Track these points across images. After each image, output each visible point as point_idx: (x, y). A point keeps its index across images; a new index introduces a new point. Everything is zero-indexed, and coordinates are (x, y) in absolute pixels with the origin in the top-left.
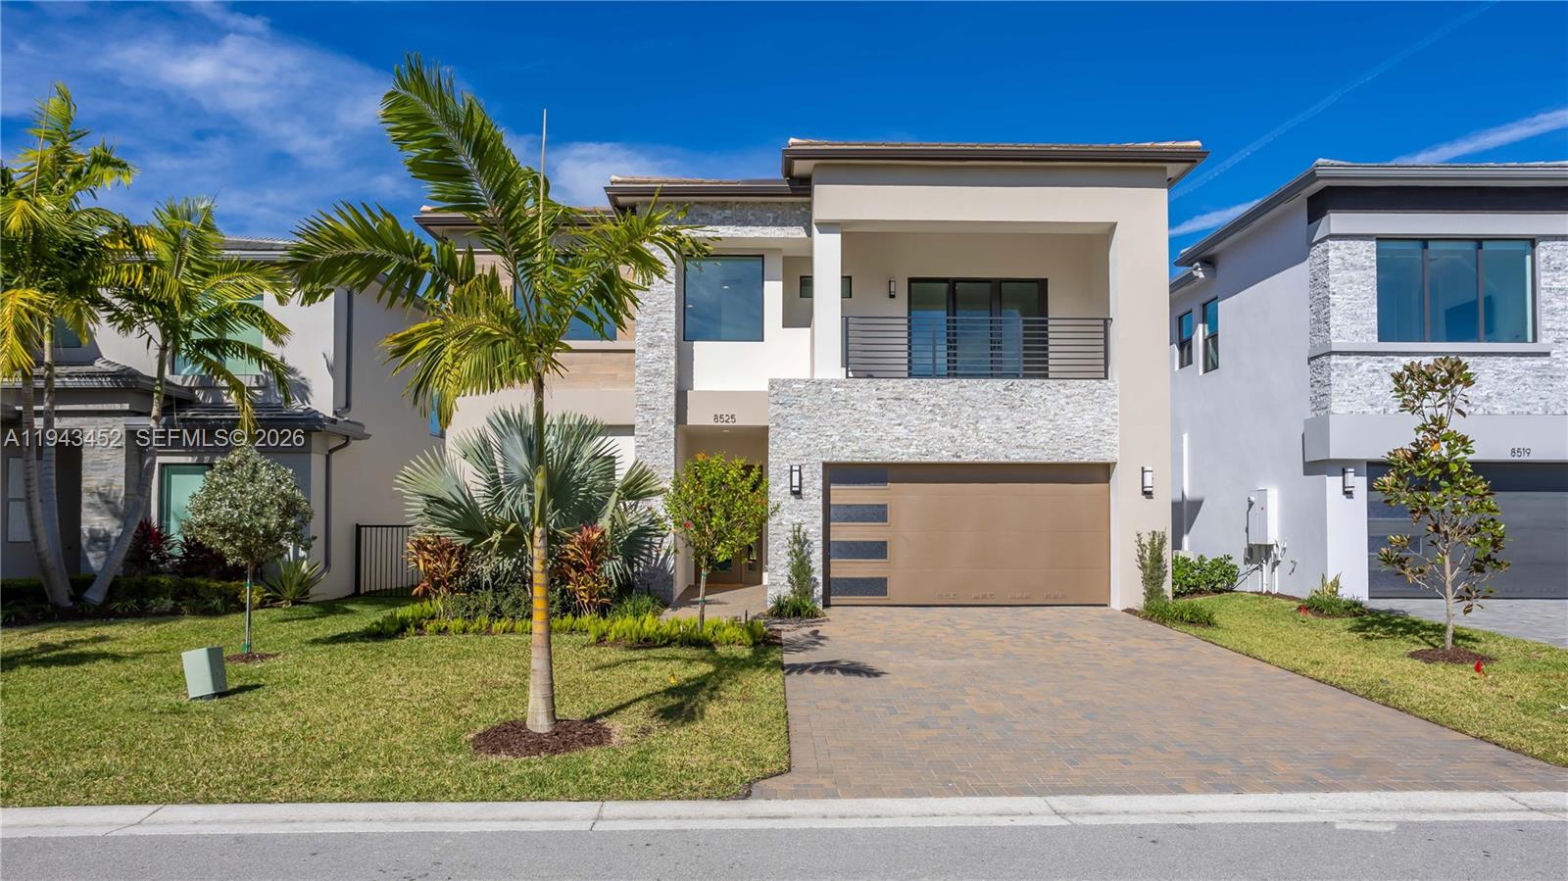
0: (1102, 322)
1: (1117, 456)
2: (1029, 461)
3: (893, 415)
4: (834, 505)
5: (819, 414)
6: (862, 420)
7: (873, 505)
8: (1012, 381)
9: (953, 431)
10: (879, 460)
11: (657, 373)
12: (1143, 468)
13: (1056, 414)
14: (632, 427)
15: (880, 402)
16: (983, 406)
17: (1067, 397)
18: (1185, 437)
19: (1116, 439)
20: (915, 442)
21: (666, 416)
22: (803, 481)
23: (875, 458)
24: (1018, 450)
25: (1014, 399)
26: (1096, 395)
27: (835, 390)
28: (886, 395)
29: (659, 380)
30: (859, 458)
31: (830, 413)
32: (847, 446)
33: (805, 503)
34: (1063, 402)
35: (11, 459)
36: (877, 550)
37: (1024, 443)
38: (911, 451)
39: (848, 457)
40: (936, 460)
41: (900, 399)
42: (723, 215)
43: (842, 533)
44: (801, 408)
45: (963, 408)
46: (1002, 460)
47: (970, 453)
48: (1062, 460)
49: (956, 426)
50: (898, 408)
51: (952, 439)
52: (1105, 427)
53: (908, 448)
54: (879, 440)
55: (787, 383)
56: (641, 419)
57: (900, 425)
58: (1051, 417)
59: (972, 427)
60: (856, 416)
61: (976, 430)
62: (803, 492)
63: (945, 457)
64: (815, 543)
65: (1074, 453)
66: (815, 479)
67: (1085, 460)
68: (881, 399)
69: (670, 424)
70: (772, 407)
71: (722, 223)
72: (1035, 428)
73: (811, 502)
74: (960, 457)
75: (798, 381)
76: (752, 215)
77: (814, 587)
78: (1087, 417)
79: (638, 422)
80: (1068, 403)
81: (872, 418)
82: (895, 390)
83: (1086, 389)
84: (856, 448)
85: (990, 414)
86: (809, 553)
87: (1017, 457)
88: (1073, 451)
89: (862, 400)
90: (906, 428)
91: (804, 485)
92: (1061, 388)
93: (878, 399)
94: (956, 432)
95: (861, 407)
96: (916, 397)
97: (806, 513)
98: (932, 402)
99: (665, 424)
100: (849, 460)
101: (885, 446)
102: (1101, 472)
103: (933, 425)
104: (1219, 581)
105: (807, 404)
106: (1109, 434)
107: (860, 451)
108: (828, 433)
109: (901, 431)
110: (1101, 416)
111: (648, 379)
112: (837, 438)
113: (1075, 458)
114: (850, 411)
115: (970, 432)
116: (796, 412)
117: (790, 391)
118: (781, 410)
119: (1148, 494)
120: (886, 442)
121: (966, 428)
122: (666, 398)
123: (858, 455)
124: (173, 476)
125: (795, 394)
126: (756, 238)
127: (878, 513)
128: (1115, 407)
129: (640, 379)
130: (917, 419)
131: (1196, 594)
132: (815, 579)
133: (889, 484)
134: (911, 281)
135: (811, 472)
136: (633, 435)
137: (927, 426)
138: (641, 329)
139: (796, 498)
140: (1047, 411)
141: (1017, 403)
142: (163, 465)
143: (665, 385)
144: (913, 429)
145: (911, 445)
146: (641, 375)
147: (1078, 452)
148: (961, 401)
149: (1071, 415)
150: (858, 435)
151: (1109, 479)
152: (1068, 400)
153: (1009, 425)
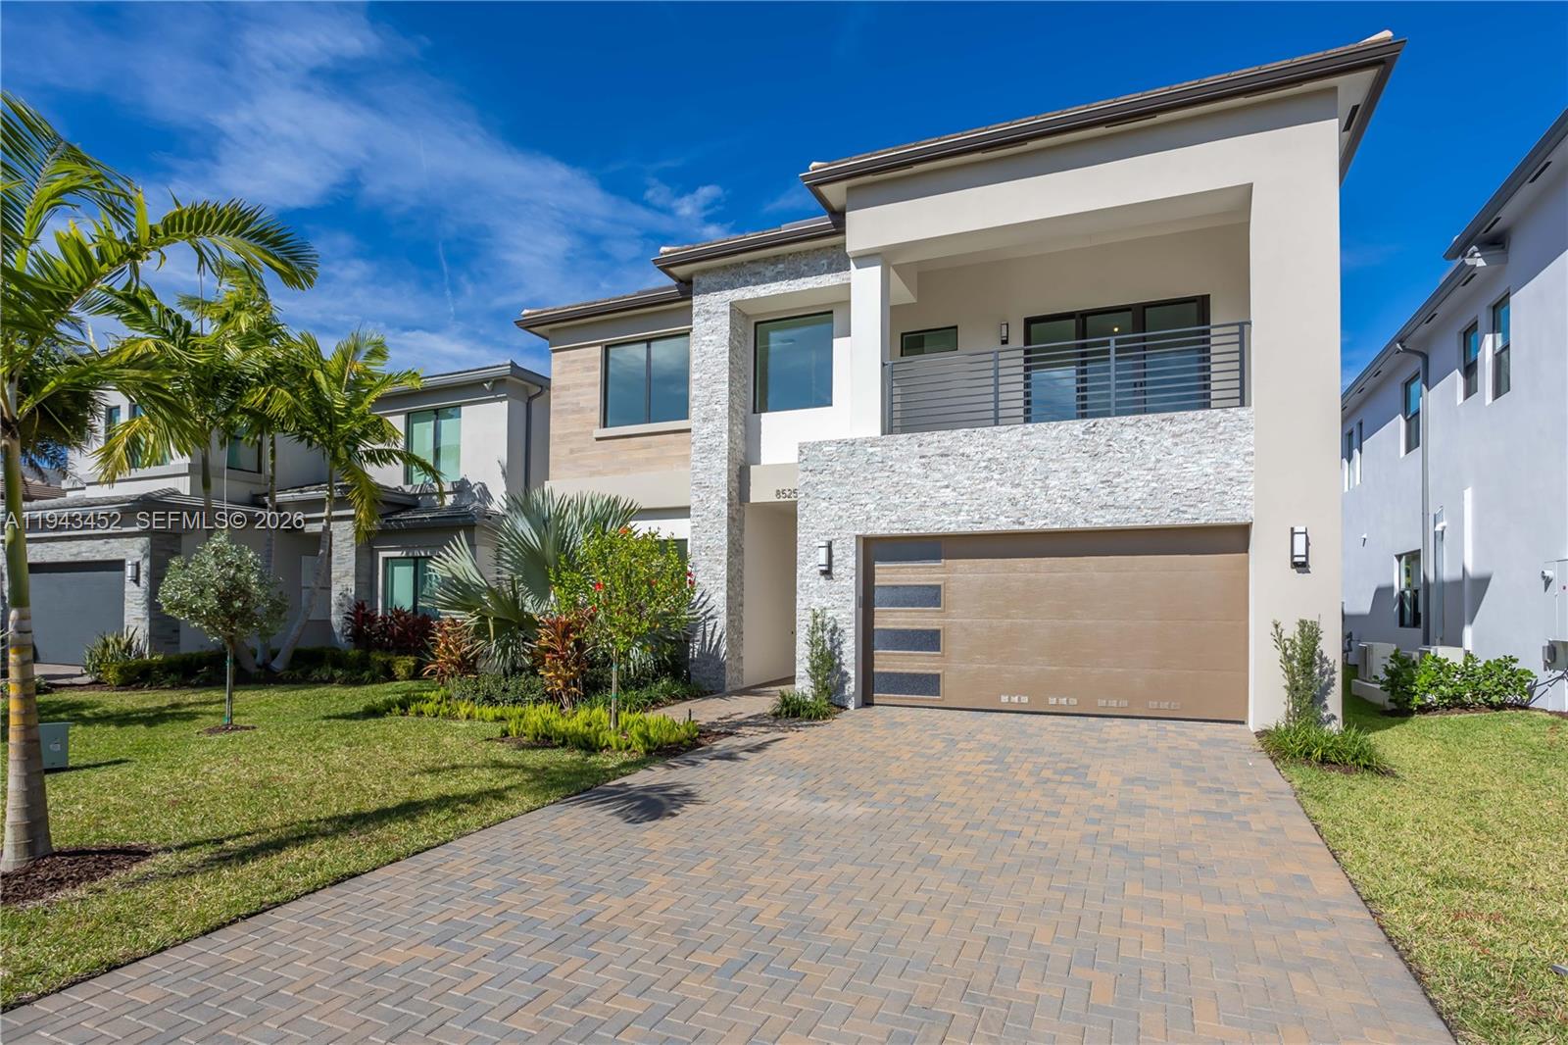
0: (1236, 329)
1: (1252, 513)
2: (1118, 525)
3: (938, 476)
4: (879, 586)
5: (852, 479)
6: (901, 484)
7: (923, 586)
8: (1096, 420)
9: (1014, 491)
10: (922, 531)
11: (712, 449)
12: (1292, 529)
13: (1158, 461)
14: (688, 508)
15: (923, 460)
16: (1054, 457)
17: (1174, 436)
18: (1468, 494)
19: (1250, 490)
20: (966, 507)
21: (719, 493)
22: (834, 559)
23: (917, 529)
24: (1102, 512)
25: (1098, 445)
26: (1220, 430)
27: (871, 450)
28: (930, 451)
29: (713, 456)
30: (898, 529)
31: (865, 477)
32: (883, 515)
33: (835, 585)
34: (1168, 443)
35: (303, 557)
36: (929, 640)
37: (1110, 500)
38: (960, 518)
39: (885, 529)
40: (993, 528)
41: (947, 455)
42: (776, 270)
43: (888, 619)
44: (832, 473)
45: (1028, 462)
46: (1080, 525)
47: (1038, 518)
48: (1167, 522)
49: (1019, 485)
50: (944, 467)
51: (1013, 501)
52: (1234, 474)
53: (957, 515)
54: (923, 506)
55: (818, 446)
56: (696, 499)
57: (947, 487)
58: (1150, 465)
59: (1040, 484)
60: (895, 479)
61: (1045, 488)
62: (835, 571)
63: (1003, 524)
64: (847, 631)
65: (1185, 512)
66: (847, 556)
67: (1202, 521)
68: (923, 457)
69: (723, 502)
70: (801, 475)
71: (774, 279)
72: (1127, 482)
73: (843, 583)
74: (1023, 523)
75: (829, 443)
76: (805, 265)
77: (845, 682)
78: (1205, 461)
79: (693, 502)
80: (1176, 444)
81: (915, 481)
82: (942, 444)
83: (1203, 423)
84: (894, 518)
85: (1065, 465)
86: (840, 643)
87: (1101, 521)
88: (1184, 508)
89: (902, 459)
90: (954, 490)
91: (835, 563)
92: (1167, 427)
93: (920, 457)
94: (1018, 492)
95: (901, 467)
96: (968, 450)
97: (837, 596)
98: (988, 455)
99: (718, 503)
100: (886, 532)
101: (929, 513)
102: (1234, 538)
103: (988, 485)
104: (1496, 693)
105: (838, 469)
106: (1240, 483)
107: (899, 521)
108: (863, 502)
109: (948, 495)
110: (1226, 458)
111: (704, 455)
112: (873, 506)
113: (1185, 519)
114: (887, 474)
115: (1037, 491)
116: (828, 479)
117: (820, 455)
118: (810, 478)
119: (1301, 566)
120: (929, 509)
121: (1031, 486)
122: (720, 474)
123: (896, 526)
124: (396, 568)
125: (826, 458)
126: (809, 289)
127: (930, 596)
128: (1248, 443)
129: (695, 457)
130: (968, 479)
131: (1457, 710)
132: (847, 673)
133: (943, 560)
134: (1029, 322)
135: (842, 548)
136: (689, 517)
137: (980, 487)
138: (696, 404)
139: (827, 579)
140: (1146, 456)
141: (1102, 449)
142: (386, 559)
143: (718, 461)
144: (963, 491)
145: (960, 511)
146: (696, 452)
147: (1192, 510)
148: (1025, 452)
149: (1181, 460)
150: (897, 502)
151: (1248, 547)
152: (1177, 440)
153: (1089, 479)
